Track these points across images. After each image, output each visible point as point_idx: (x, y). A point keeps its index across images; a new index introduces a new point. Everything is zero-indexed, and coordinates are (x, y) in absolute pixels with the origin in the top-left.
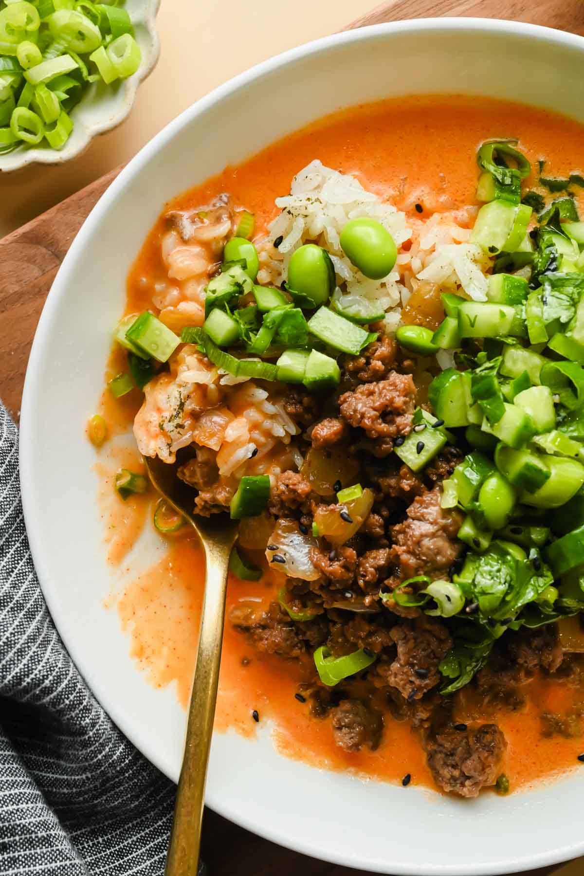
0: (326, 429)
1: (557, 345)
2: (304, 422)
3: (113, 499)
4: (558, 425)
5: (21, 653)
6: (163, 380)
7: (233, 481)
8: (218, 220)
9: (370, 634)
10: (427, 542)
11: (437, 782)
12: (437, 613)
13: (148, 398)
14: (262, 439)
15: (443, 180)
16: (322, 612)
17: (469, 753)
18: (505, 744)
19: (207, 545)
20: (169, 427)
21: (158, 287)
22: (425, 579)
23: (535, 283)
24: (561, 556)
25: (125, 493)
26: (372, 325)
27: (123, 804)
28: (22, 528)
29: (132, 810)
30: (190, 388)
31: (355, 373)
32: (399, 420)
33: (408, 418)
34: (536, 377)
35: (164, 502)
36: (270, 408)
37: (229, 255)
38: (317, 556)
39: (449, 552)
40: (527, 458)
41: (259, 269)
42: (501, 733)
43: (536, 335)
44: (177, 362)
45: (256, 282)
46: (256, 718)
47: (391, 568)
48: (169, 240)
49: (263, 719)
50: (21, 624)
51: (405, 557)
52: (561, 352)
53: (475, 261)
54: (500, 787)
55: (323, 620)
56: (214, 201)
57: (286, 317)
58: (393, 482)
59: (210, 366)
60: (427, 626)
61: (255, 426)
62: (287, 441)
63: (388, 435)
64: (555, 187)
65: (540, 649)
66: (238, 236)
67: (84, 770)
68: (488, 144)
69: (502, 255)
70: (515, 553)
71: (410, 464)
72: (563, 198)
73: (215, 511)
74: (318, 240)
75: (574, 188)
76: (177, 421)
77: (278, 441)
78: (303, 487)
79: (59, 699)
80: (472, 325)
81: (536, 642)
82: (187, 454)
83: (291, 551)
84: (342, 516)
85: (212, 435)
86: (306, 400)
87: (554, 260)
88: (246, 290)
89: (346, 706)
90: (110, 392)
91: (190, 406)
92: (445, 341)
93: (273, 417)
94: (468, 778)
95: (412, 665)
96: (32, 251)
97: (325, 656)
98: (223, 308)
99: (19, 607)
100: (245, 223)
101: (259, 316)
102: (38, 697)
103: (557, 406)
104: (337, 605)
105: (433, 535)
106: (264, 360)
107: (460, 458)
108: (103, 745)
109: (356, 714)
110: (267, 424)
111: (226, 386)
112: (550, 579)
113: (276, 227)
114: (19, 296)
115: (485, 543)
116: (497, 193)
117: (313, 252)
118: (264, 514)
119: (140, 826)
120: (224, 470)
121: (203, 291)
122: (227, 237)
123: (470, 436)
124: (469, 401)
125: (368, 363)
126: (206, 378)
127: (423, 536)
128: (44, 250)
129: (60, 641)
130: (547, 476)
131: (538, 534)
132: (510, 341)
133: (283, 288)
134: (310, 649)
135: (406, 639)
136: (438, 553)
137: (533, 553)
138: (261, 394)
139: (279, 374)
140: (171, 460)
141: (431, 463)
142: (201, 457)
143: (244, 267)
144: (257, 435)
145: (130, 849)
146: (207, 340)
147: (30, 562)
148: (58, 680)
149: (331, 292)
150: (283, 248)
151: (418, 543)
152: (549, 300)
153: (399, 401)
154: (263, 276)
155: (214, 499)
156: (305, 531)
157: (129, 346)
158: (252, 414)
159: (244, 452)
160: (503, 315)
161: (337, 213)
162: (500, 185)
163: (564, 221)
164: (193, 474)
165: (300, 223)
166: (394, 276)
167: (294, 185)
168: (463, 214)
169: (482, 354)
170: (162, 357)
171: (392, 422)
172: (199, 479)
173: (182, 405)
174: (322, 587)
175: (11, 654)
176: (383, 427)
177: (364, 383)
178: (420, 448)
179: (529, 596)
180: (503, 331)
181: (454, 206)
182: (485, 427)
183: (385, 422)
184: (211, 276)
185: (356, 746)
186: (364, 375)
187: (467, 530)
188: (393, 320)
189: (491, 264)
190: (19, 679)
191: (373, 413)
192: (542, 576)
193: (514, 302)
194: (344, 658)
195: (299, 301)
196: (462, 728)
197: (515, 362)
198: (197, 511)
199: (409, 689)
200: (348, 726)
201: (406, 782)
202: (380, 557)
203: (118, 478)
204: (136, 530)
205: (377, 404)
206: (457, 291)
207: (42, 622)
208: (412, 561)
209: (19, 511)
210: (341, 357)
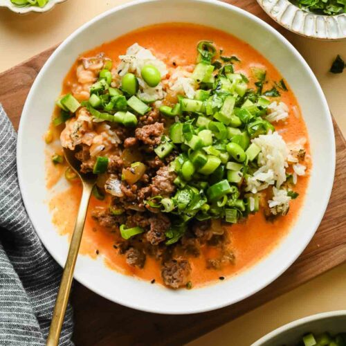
0: (129, 141)
1: (216, 116)
2: (122, 138)
3: (51, 164)
4: (213, 145)
5: (11, 211)
6: (73, 120)
7: (95, 158)
8: (99, 62)
9: (142, 220)
10: (162, 184)
11: (163, 281)
12: (164, 211)
13: (67, 126)
14: (107, 144)
15: (184, 54)
16: (124, 211)
17: (176, 269)
18: (191, 269)
19: (84, 184)
20: (73, 136)
21: (74, 85)
22: (161, 197)
23: (212, 94)
24: (211, 193)
25: (55, 162)
26: (151, 104)
27: (43, 277)
28: (16, 169)
29: (47, 280)
30: (82, 123)
31: (143, 121)
32: (156, 139)
33: (159, 138)
34: (207, 127)
35: (70, 168)
36: (111, 132)
37: (101, 75)
38: (123, 187)
39: (170, 188)
40: (200, 155)
41: (112, 82)
42: (189, 265)
43: (209, 112)
44: (79, 114)
45: (110, 86)
46: (98, 252)
47: (150, 194)
48: (80, 69)
49: (100, 253)
50: (12, 201)
51: (154, 188)
52: (217, 118)
53: (192, 85)
54: (188, 286)
55: (125, 214)
56: (98, 55)
57: (119, 99)
58: (153, 162)
59: (90, 115)
60: (161, 217)
61: (105, 139)
62: (116, 145)
63: (151, 144)
64: (226, 60)
65: (204, 230)
66: (105, 69)
67: (30, 259)
68: (201, 42)
69: (202, 83)
70: (195, 190)
71: (159, 155)
72: (229, 64)
73: (88, 171)
74: (134, 72)
75: (233, 61)
76: (76, 134)
77: (113, 145)
78: (120, 162)
79: (23, 230)
80: (186, 106)
81: (203, 227)
82: (79, 148)
83: (114, 185)
84: (132, 172)
85: (88, 140)
86: (124, 130)
87: (219, 86)
88: (106, 88)
89: (132, 249)
90: (53, 123)
91: (81, 129)
92: (176, 112)
93: (112, 136)
94: (175, 279)
95: (155, 232)
96: (29, 70)
97: (124, 229)
98: (96, 94)
99: (12, 195)
100: (109, 65)
101: (110, 98)
102: (16, 228)
103: (214, 138)
104: (129, 207)
105: (165, 181)
106: (109, 114)
107: (178, 155)
108: (38, 250)
109: (135, 253)
110: (110, 138)
111: (95, 122)
112: (206, 201)
113: (119, 67)
114: (22, 86)
115: (183, 185)
116: (202, 60)
117: (131, 76)
118: (106, 173)
119: (50, 288)
120: (92, 154)
121: (90, 88)
122: (101, 69)
123: (182, 147)
124: (182, 133)
125: (147, 118)
126: (88, 119)
127: (161, 181)
128: (33, 70)
129: (25, 210)
130: (206, 162)
131: (203, 184)
132: (200, 114)
133: (120, 89)
134: (119, 225)
135: (154, 222)
136: (166, 188)
137: (201, 191)
138: (108, 127)
139: (115, 119)
140: (72, 149)
141: (167, 156)
142: (84, 149)
143: (106, 80)
144: (105, 142)
145: (45, 296)
146: (89, 105)
147: (17, 181)
148: (24, 222)
149: (137, 91)
150: (121, 74)
151: (159, 184)
152: (215, 100)
153: (157, 132)
154: (113, 84)
155: (88, 166)
156: (120, 179)
157: (62, 106)
158: (104, 134)
159: (100, 148)
160: (198, 104)
161: (141, 63)
162: (204, 57)
163: (227, 73)
164: (81, 156)
165: (128, 65)
166: (160, 87)
167: (127, 51)
168: (190, 67)
169: (187, 117)
170: (73, 110)
171: (153, 139)
172: (83, 158)
173: (78, 129)
174: (124, 200)
175: (7, 211)
176: (150, 140)
177: (145, 125)
178: (163, 149)
179: (198, 206)
180: (198, 110)
181: (188, 64)
182: (186, 143)
183: (151, 138)
184: (94, 83)
185: (133, 265)
186: (146, 122)
187: (177, 180)
188: (158, 104)
189: (198, 86)
190: (9, 220)
191: (146, 135)
192: (203, 199)
193: (203, 100)
194: (131, 229)
195: (125, 94)
196: (175, 261)
197: (201, 122)
198: (81, 170)
199: (153, 240)
200: (132, 257)
201: (153, 282)
202: (146, 189)
203: (53, 157)
204: (59, 178)
205: (148, 132)
206: (184, 95)
207: (20, 202)
208: (156, 190)
209: (15, 162)
210: (138, 115)
